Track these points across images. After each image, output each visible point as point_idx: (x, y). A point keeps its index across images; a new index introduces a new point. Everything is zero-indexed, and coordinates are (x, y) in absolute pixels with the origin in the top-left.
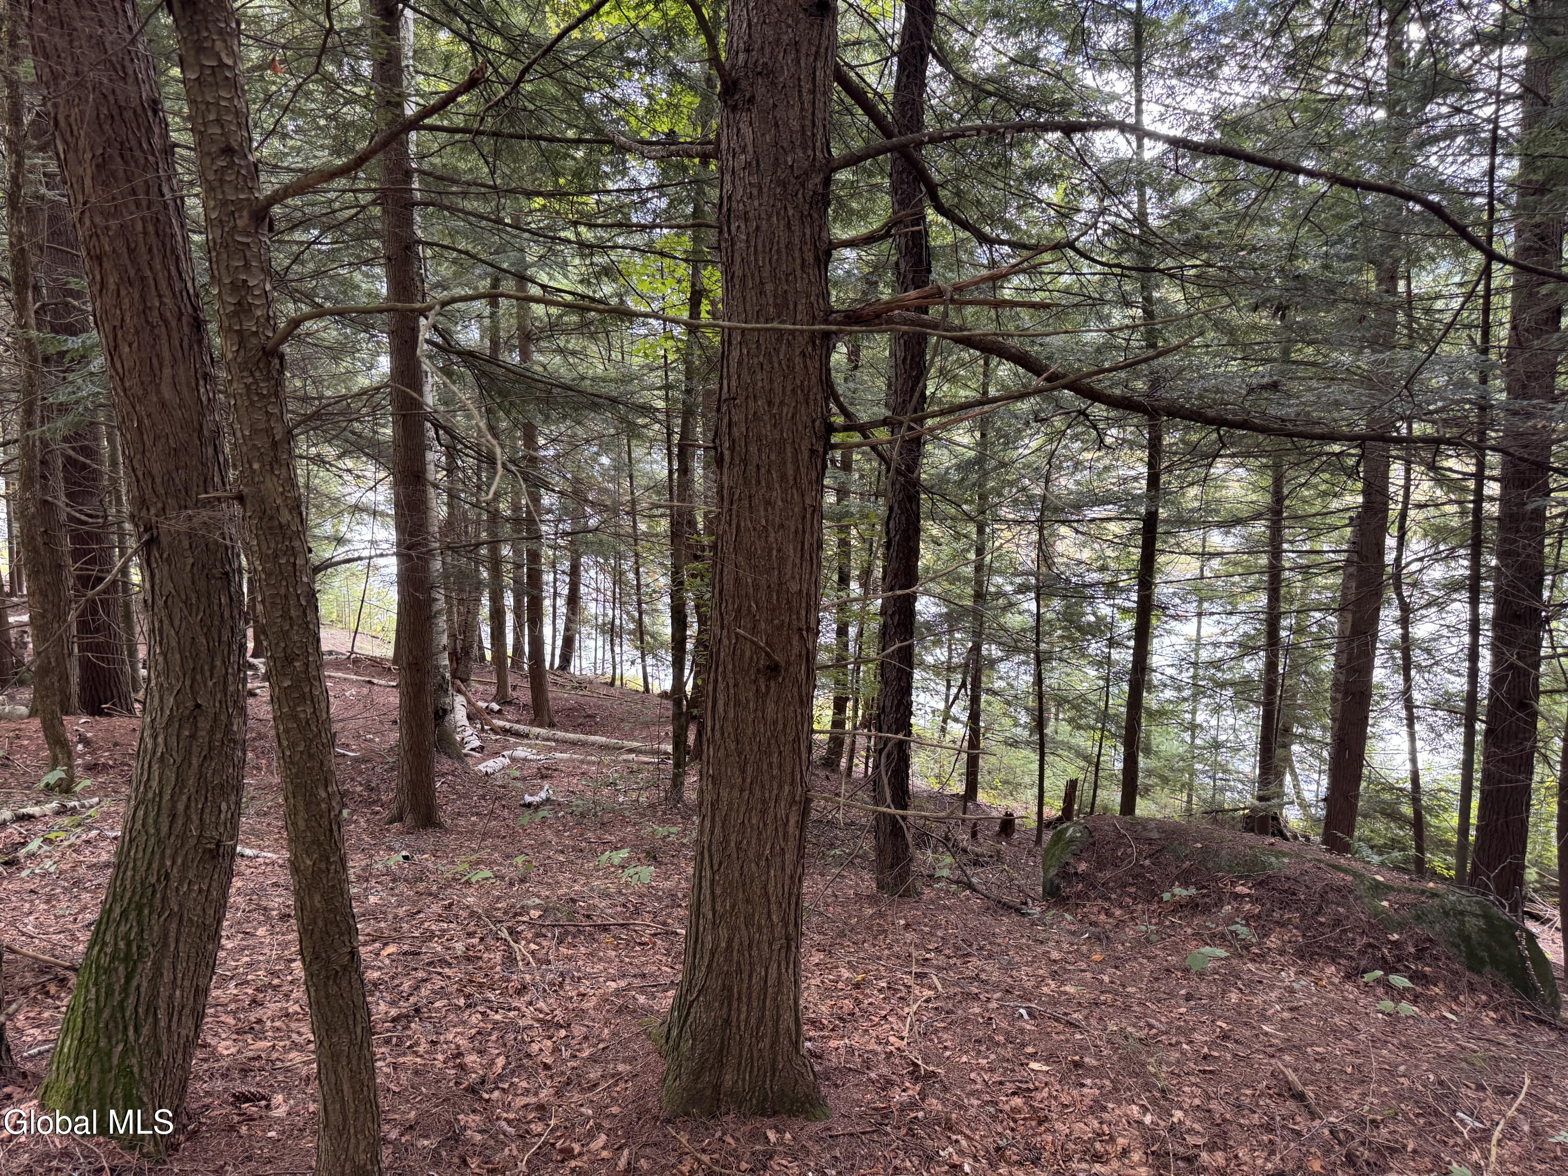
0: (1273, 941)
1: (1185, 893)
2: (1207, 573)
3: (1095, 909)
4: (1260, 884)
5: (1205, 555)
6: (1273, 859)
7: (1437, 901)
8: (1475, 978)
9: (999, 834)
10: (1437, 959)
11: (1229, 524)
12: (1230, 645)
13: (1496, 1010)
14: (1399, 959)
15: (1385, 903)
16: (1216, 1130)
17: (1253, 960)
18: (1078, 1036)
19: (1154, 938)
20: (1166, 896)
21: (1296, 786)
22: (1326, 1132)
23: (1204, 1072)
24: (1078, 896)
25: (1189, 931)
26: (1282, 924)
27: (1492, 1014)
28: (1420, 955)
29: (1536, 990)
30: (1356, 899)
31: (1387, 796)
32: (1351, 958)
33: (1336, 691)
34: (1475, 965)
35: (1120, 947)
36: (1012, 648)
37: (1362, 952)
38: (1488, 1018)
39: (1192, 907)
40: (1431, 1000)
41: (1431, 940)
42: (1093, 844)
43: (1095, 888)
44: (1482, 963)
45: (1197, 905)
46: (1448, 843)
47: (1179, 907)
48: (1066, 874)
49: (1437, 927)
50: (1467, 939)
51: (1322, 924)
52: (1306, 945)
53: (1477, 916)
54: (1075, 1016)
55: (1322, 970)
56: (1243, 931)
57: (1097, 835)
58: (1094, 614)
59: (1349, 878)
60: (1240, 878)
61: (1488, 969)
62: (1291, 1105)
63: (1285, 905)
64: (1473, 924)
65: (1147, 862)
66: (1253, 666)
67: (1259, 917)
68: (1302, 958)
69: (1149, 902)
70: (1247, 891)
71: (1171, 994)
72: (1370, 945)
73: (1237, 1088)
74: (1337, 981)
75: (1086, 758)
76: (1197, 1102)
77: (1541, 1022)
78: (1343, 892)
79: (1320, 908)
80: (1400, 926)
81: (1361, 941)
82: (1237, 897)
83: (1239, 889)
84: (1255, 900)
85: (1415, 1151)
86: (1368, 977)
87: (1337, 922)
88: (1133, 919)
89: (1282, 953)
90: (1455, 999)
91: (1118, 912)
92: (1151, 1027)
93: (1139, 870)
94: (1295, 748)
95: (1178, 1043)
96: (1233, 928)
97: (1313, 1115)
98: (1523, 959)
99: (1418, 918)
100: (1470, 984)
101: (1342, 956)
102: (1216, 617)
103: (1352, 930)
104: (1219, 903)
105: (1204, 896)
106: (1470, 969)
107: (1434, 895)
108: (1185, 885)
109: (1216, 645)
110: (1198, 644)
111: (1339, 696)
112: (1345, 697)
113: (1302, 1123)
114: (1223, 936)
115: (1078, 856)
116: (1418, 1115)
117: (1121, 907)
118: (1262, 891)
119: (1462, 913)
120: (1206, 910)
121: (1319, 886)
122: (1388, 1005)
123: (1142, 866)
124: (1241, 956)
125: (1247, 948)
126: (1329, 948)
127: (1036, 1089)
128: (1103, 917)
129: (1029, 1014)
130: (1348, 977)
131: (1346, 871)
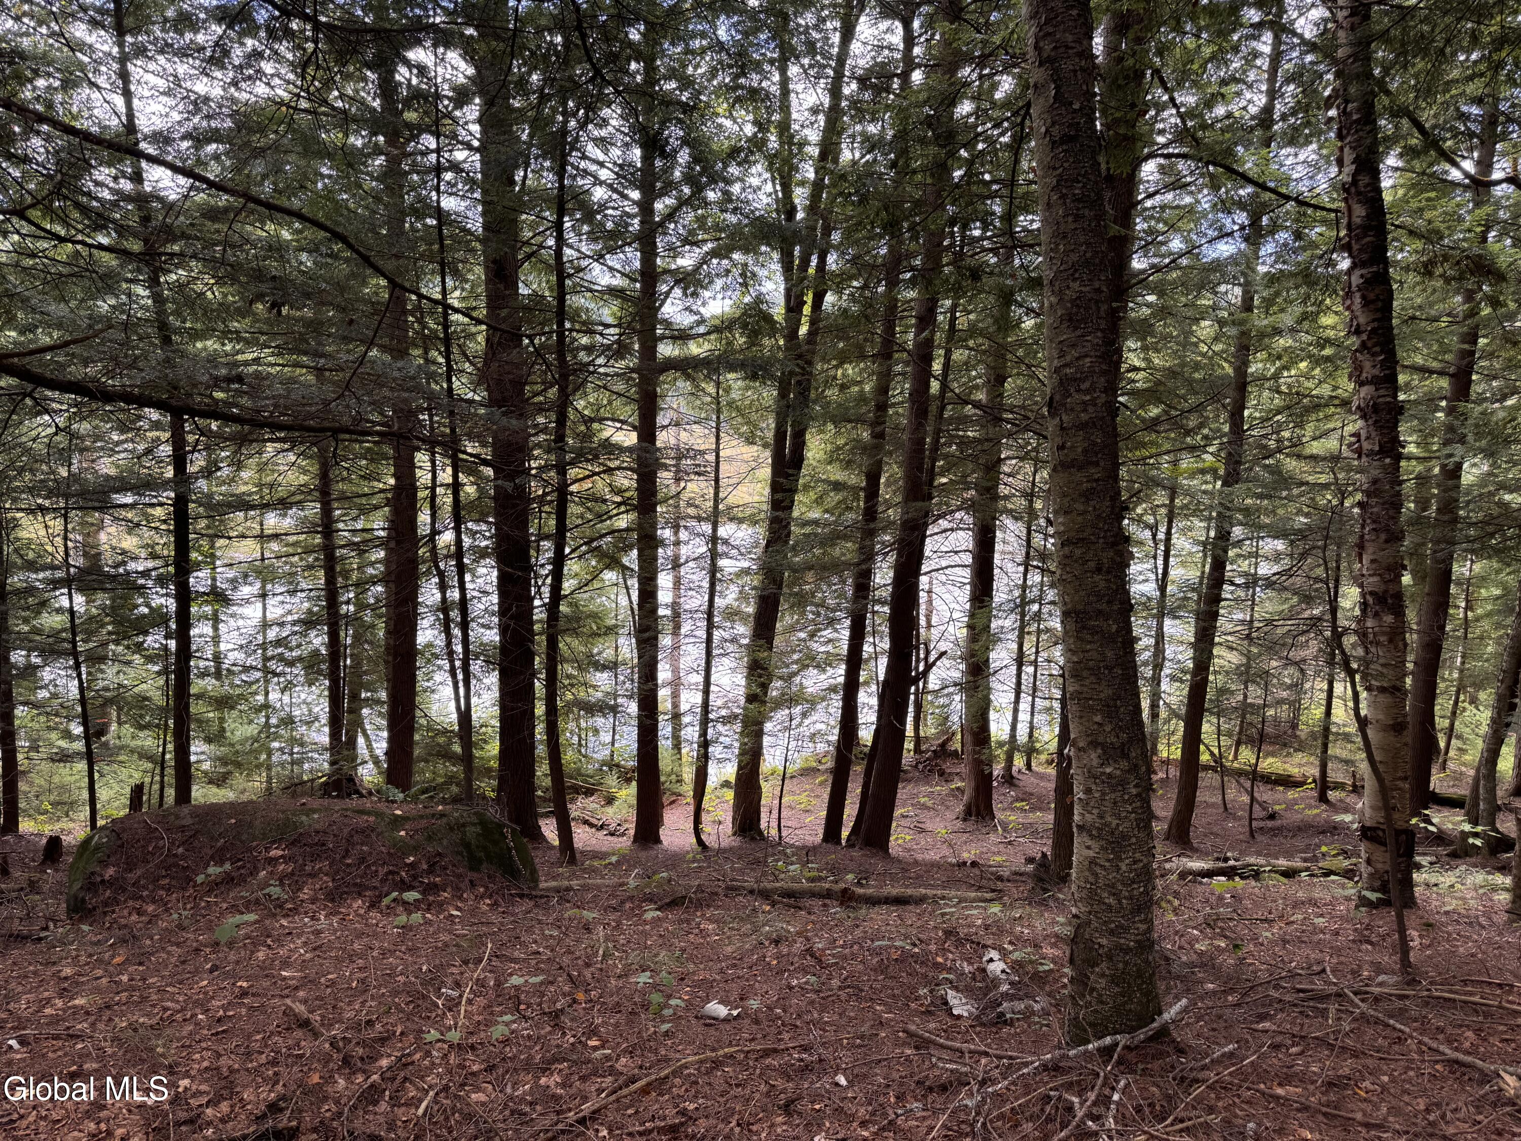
0: (306, 893)
1: (219, 870)
2: (267, 555)
3: (126, 912)
4: (292, 843)
5: (262, 537)
6: (304, 818)
7: (444, 820)
8: (475, 875)
9: (43, 863)
10: (445, 868)
11: (283, 505)
12: (294, 623)
13: (490, 897)
14: (415, 877)
15: (403, 833)
16: (223, 1083)
17: (286, 916)
18: (79, 1046)
19: (186, 923)
20: (200, 879)
21: (369, 746)
22: (327, 1045)
23: (217, 1033)
24: (106, 904)
25: (225, 906)
26: (313, 875)
27: (488, 901)
28: (430, 871)
29: (519, 871)
30: (378, 835)
31: (441, 740)
32: (375, 888)
33: (388, 654)
34: (474, 864)
35: (148, 942)
36: (51, 652)
37: (383, 881)
38: (485, 905)
39: (228, 881)
40: (441, 905)
41: (439, 854)
42: (122, 846)
43: (124, 890)
44: (480, 862)
45: (233, 879)
46: (490, 770)
47: (214, 886)
48: (91, 886)
49: (445, 842)
50: (467, 845)
51: (348, 865)
52: (336, 888)
53: (474, 824)
54: (79, 1027)
55: (350, 906)
56: (275, 891)
57: (125, 836)
58: (148, 605)
59: (372, 819)
60: (274, 842)
61: (485, 865)
62: (299, 1033)
63: (315, 857)
64: (472, 832)
65: (181, 850)
66: (318, 640)
67: (292, 874)
68: (333, 900)
69: (184, 889)
70: (280, 853)
71: (196, 972)
72: (390, 872)
73: (249, 1036)
74: (362, 911)
75: (150, 758)
76: (206, 1064)
77: (522, 896)
78: (365, 832)
79: (347, 851)
80: (415, 850)
81: (382, 871)
82: (272, 861)
83: (273, 853)
84: (286, 859)
85: (402, 1033)
86: (386, 901)
87: (362, 860)
88: (167, 910)
89: (313, 901)
90: (460, 898)
91: (150, 908)
92: (165, 1009)
93: (171, 860)
94: (365, 711)
95: (194, 1015)
96: (266, 891)
97: (316, 1035)
98: (509, 849)
99: (429, 838)
100: (471, 881)
101: (367, 888)
102: (280, 598)
103: (374, 863)
104: (254, 872)
105: (239, 868)
106: (472, 869)
107: (442, 815)
108: (221, 863)
109: (282, 625)
110: (265, 625)
111: (390, 658)
112: (395, 658)
113: (307, 1047)
114: (257, 902)
115: (104, 864)
116: (407, 1004)
117: (154, 902)
118: (295, 849)
119: (464, 825)
120: (242, 880)
121: (346, 831)
122: (403, 919)
123: (175, 855)
124: (274, 915)
125: (281, 907)
126: (355, 884)
127: (22, 1117)
128: (134, 917)
129: (21, 1043)
130: (372, 906)
131: (368, 813)
